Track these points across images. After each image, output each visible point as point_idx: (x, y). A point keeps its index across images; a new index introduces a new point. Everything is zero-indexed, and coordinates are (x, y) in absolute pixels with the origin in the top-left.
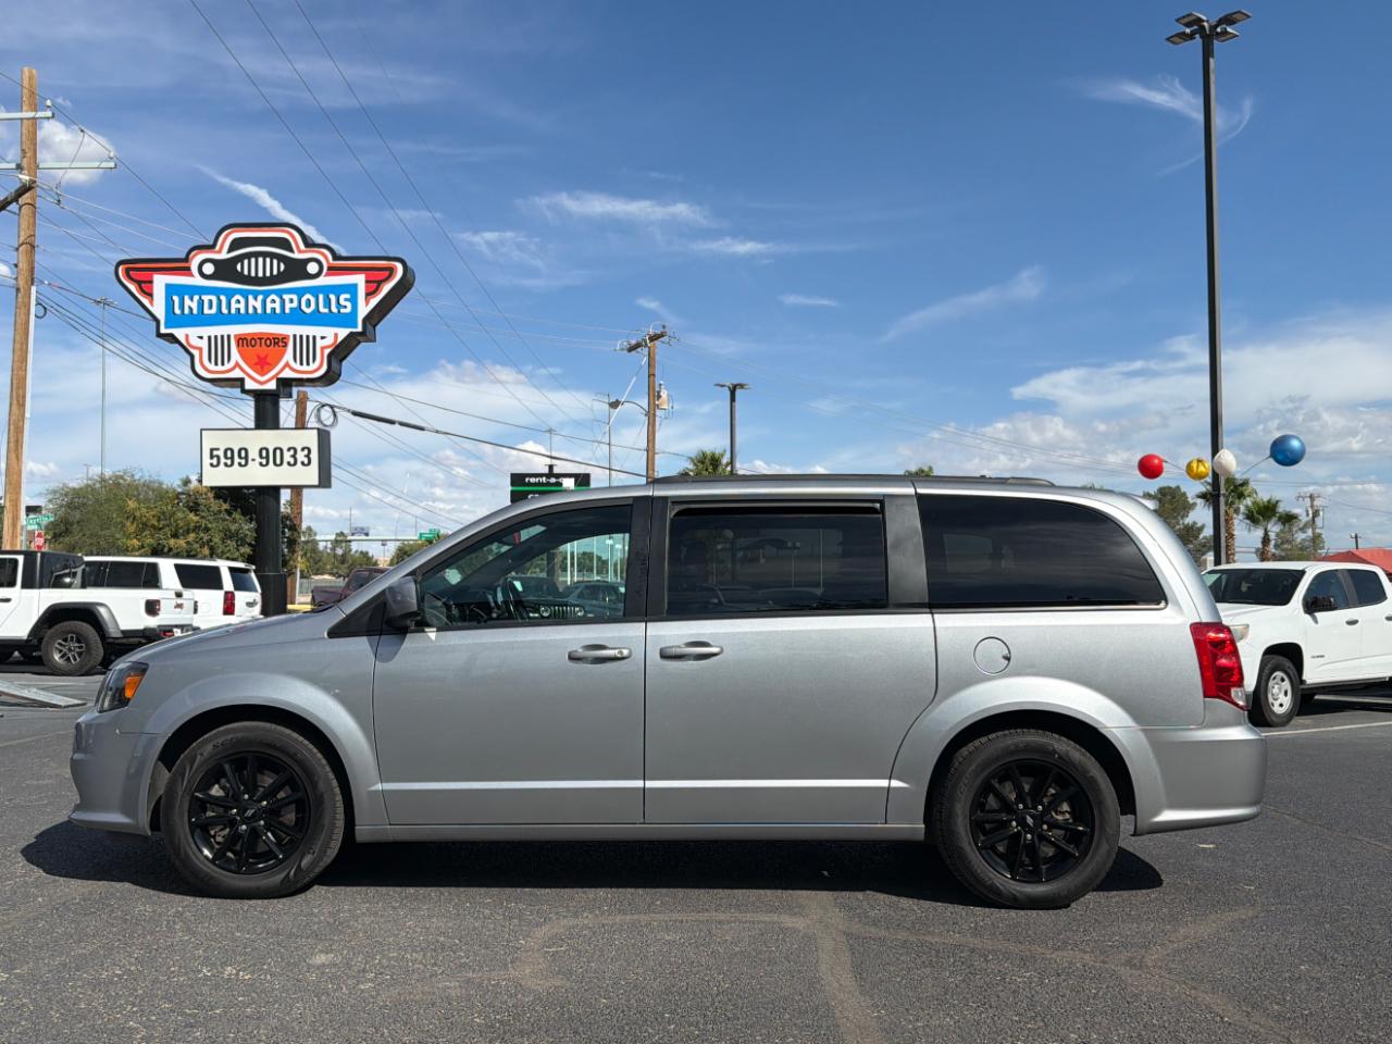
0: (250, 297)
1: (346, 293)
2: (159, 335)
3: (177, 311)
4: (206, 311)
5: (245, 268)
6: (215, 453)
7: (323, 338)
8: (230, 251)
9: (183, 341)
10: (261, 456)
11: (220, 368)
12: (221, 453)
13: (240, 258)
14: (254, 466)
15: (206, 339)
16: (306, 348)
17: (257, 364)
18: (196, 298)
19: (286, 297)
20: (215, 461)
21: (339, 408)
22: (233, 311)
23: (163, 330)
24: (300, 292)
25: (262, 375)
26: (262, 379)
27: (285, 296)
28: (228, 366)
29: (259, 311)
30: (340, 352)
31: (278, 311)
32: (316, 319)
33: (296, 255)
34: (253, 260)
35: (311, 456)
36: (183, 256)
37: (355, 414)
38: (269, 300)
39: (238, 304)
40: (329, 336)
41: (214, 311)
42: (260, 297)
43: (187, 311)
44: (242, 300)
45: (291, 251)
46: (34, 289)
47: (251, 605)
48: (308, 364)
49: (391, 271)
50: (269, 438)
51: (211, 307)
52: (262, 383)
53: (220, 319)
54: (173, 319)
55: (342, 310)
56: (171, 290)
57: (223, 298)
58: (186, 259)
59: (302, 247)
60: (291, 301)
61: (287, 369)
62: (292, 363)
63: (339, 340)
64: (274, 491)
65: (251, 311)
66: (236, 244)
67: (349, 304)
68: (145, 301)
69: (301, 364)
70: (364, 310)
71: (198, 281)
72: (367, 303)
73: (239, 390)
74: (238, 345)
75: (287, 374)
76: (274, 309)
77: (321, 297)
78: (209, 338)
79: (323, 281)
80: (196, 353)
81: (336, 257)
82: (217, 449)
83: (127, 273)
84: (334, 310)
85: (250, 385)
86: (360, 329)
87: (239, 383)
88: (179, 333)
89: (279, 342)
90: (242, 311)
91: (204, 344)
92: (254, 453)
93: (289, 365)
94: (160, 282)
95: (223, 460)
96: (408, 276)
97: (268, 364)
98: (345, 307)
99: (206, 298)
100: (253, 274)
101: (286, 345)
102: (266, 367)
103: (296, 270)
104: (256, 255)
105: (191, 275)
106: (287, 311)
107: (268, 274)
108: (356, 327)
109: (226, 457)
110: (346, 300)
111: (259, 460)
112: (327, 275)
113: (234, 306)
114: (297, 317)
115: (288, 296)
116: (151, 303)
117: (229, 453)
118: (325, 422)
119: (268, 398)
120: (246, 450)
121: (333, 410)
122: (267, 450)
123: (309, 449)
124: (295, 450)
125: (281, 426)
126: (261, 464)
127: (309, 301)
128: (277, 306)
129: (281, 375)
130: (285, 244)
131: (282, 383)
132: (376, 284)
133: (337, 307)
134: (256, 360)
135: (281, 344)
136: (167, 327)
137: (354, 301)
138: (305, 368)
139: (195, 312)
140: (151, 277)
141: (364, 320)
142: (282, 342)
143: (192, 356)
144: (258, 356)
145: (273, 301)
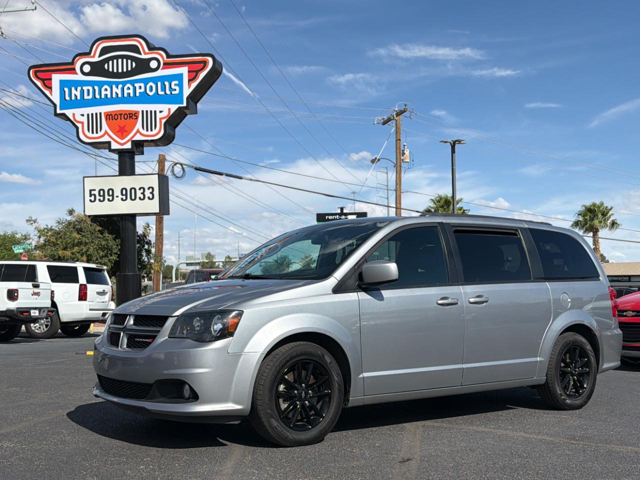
0: (114, 86)
1: (175, 80)
2: (56, 115)
3: (67, 98)
4: (86, 97)
5: (110, 67)
6: (93, 192)
7: (161, 112)
8: (100, 56)
9: (72, 118)
10: (122, 194)
11: (95, 135)
12: (96, 193)
13: (107, 60)
14: (117, 200)
15: (86, 116)
16: (150, 120)
17: (118, 132)
18: (79, 88)
19: (137, 85)
20: (93, 198)
22: (103, 96)
23: (59, 111)
24: (146, 81)
25: (122, 139)
26: (122, 142)
27: (136, 85)
28: (100, 134)
29: (120, 96)
30: (174, 121)
31: (132, 95)
32: (157, 99)
33: (143, 56)
34: (115, 61)
35: (154, 193)
36: (70, 61)
37: (197, 169)
38: (125, 88)
39: (106, 92)
40: (165, 110)
41: (91, 97)
42: (120, 86)
43: (73, 98)
44: (109, 89)
45: (140, 54)
47: (103, 293)
49: (205, 63)
50: (127, 182)
51: (88, 94)
52: (122, 144)
53: (94, 102)
54: (65, 104)
55: (173, 92)
56: (63, 84)
57: (96, 88)
58: (73, 63)
59: (147, 50)
60: (140, 87)
61: (138, 134)
62: (141, 130)
63: (172, 112)
64: (132, 217)
65: (114, 96)
66: (105, 51)
67: (177, 88)
68: (47, 92)
69: (147, 130)
70: (187, 92)
71: (80, 77)
72: (189, 87)
73: (108, 150)
74: (107, 120)
75: (138, 137)
76: (129, 94)
77: (159, 84)
78: (88, 115)
79: (161, 73)
80: (79, 125)
81: (168, 56)
82: (95, 190)
83: (35, 73)
84: (168, 92)
85: (114, 146)
86: (185, 105)
87: (107, 145)
88: (69, 113)
89: (132, 116)
90: (109, 96)
91: (85, 119)
93: (139, 132)
94: (56, 78)
95: (98, 197)
96: (216, 65)
97: (126, 131)
98: (175, 90)
99: (85, 88)
100: (115, 71)
101: (137, 118)
102: (125, 133)
103: (143, 66)
104: (117, 57)
105: (76, 73)
106: (138, 94)
107: (125, 70)
108: (183, 104)
109: (100, 195)
110: (175, 85)
111: (120, 196)
112: (163, 68)
113: (103, 93)
114: (144, 98)
115: (139, 84)
116: (51, 93)
117: (102, 192)
118: (177, 175)
119: (127, 155)
120: (113, 190)
121: (182, 167)
122: (126, 190)
123: (153, 188)
124: (144, 189)
125: (136, 173)
126: (122, 199)
127: (151, 87)
128: (131, 91)
129: (135, 139)
130: (135, 49)
131: (136, 144)
132: (195, 73)
133: (169, 90)
134: (118, 129)
135: (134, 117)
136: (61, 109)
137: (181, 85)
138: (149, 133)
139: (79, 98)
140: (51, 77)
141: (187, 98)
142: (135, 116)
143: (77, 128)
144: (119, 126)
145: (129, 88)
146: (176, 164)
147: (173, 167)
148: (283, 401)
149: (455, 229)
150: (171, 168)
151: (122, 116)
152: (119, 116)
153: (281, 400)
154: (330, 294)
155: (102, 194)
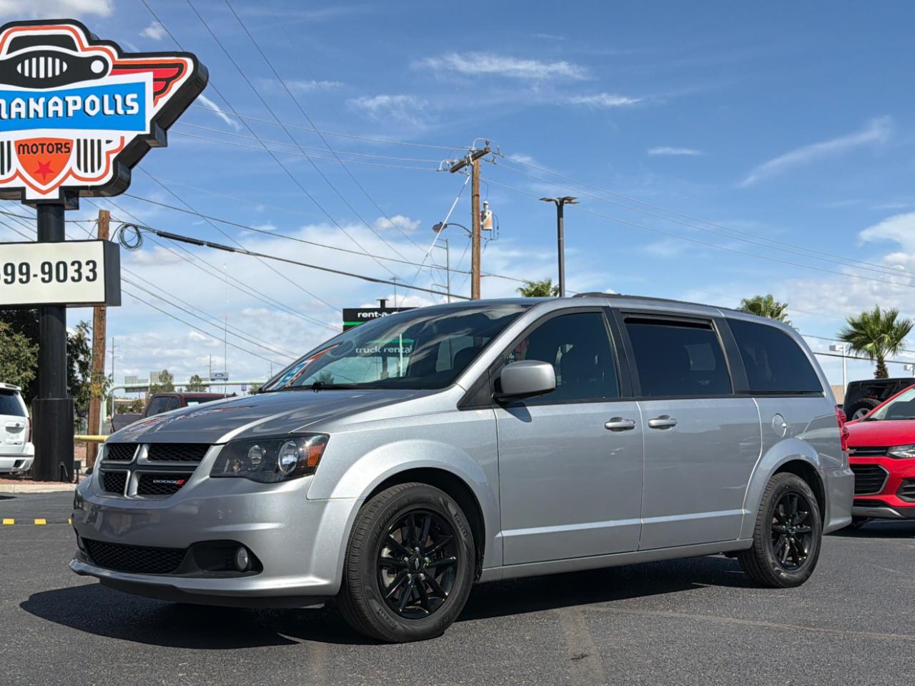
0: (32, 100)
1: (132, 93)
5: (25, 69)
7: (108, 142)
8: (9, 51)
10: (43, 272)
13: (20, 59)
14: (35, 282)
16: (90, 153)
17: (37, 172)
19: (70, 99)
21: (143, 228)
22: (13, 116)
24: (84, 93)
25: (44, 183)
26: (44, 188)
27: (68, 98)
29: (41, 115)
30: (129, 157)
31: (61, 114)
32: (101, 122)
33: (80, 54)
34: (34, 60)
35: (96, 270)
37: (161, 234)
38: (51, 103)
39: (19, 107)
40: (115, 139)
42: (42, 100)
44: (23, 104)
45: (75, 49)
47: (15, 429)
48: (93, 170)
49: (181, 68)
50: (52, 252)
52: (44, 192)
55: (129, 112)
57: (2, 102)
59: (86, 45)
60: (75, 103)
61: (71, 177)
62: (76, 170)
63: (126, 143)
64: (58, 310)
65: (32, 115)
66: (16, 43)
67: (135, 105)
69: (86, 170)
70: (151, 111)
72: (155, 103)
73: (20, 201)
74: (19, 153)
75: (71, 182)
76: (56, 112)
77: (106, 97)
79: (108, 80)
81: (122, 54)
84: (120, 111)
85: (31, 195)
86: (148, 131)
87: (20, 193)
89: (62, 147)
90: (23, 116)
92: (36, 269)
93: (72, 174)
96: (199, 71)
97: (51, 172)
98: (132, 108)
100: (34, 75)
101: (69, 151)
102: (48, 175)
103: (80, 69)
104: (37, 54)
106: (70, 114)
107: (50, 75)
108: (144, 130)
109: (6, 273)
110: (133, 100)
111: (41, 275)
112: (112, 74)
113: (14, 110)
114: (82, 120)
115: (72, 98)
117: (9, 268)
118: (129, 244)
119: (52, 209)
120: (28, 266)
121: (137, 230)
122: (50, 264)
123: (94, 263)
124: (79, 264)
125: (67, 238)
126: (43, 280)
127: (93, 102)
128: (60, 109)
129: (65, 184)
130: (67, 42)
131: (65, 192)
132: (165, 82)
133: (123, 108)
134: (38, 168)
135: (63, 149)
137: (141, 101)
138: (89, 175)
141: (152, 122)
142: (65, 147)
144: (40, 163)
145: (56, 104)
146: (127, 226)
147: (122, 231)
148: (388, 573)
149: (626, 316)
150: (119, 231)
151: (45, 147)
152: (40, 147)
153: (384, 572)
154: (455, 411)
155: (9, 271)
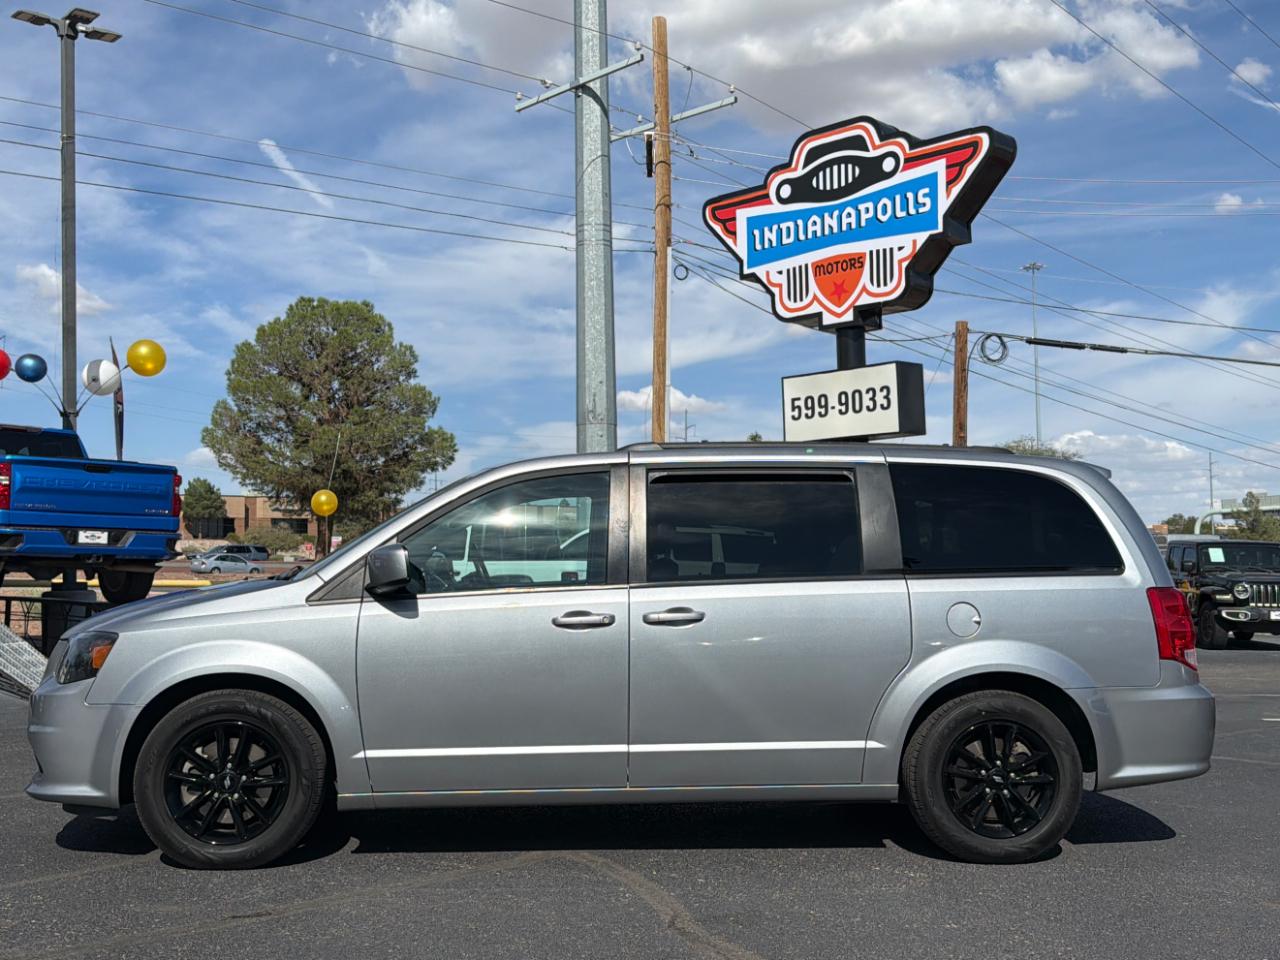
1: (924, 187)
2: (743, 277)
3: (758, 247)
4: (785, 241)
5: (820, 183)
6: (797, 403)
7: (900, 249)
8: (805, 166)
9: (765, 280)
10: (841, 404)
11: (799, 304)
12: (801, 403)
13: (814, 172)
14: (833, 414)
15: (785, 273)
16: (883, 265)
17: (833, 294)
18: (775, 227)
19: (862, 207)
20: (796, 413)
22: (810, 236)
23: (746, 271)
24: (875, 198)
25: (839, 306)
26: (839, 310)
27: (860, 207)
28: (806, 301)
29: (835, 230)
31: (854, 226)
33: (872, 153)
35: (890, 397)
36: (762, 183)
37: (1030, 341)
38: (844, 215)
39: (814, 227)
40: (907, 244)
41: (791, 240)
42: (836, 213)
43: (767, 245)
44: (818, 220)
45: (868, 150)
46: (669, 249)
48: (885, 284)
49: (975, 146)
50: (849, 380)
51: (788, 236)
52: (839, 315)
53: (800, 247)
55: (921, 210)
56: (753, 223)
57: (800, 222)
58: (765, 186)
59: (877, 141)
60: (867, 210)
61: (864, 294)
62: (870, 287)
63: (918, 247)
65: (827, 232)
66: (813, 155)
67: (927, 201)
68: (729, 241)
69: (879, 285)
71: (776, 208)
72: (948, 195)
73: (817, 328)
74: (815, 275)
75: (865, 300)
76: (849, 225)
77: (898, 198)
78: (788, 271)
79: (899, 178)
80: (775, 290)
81: (914, 145)
82: (799, 399)
83: (713, 212)
84: (912, 211)
85: (828, 319)
86: (940, 229)
87: (817, 319)
88: (760, 271)
89: (855, 262)
90: (819, 234)
91: (783, 279)
93: (868, 291)
94: (743, 215)
95: (804, 411)
96: (995, 145)
97: (846, 291)
98: (924, 205)
99: (784, 226)
100: (828, 188)
101: (862, 266)
103: (872, 171)
104: (830, 163)
105: (770, 203)
106: (863, 224)
107: (843, 184)
108: (936, 227)
109: (807, 408)
110: (925, 195)
111: (838, 407)
112: (905, 169)
113: (811, 229)
115: (864, 207)
116: (735, 242)
117: (809, 401)
118: (992, 357)
119: (851, 332)
120: (825, 396)
121: (1001, 340)
122: (846, 394)
123: (888, 388)
124: (874, 390)
125: (867, 363)
126: (841, 412)
127: (885, 205)
128: (853, 220)
129: (860, 303)
130: (858, 143)
131: (862, 312)
132: (958, 168)
133: (915, 208)
134: (833, 289)
135: (857, 265)
136: (749, 267)
137: (933, 196)
138: (883, 289)
139: (774, 244)
140: (735, 214)
141: (945, 216)
142: (858, 262)
143: (772, 295)
144: (835, 284)
145: (849, 215)
146: (989, 336)
147: (983, 343)
148: (188, 790)
150: (979, 344)
151: (840, 265)
152: (835, 266)
153: (184, 789)
154: (303, 606)
155: (810, 405)
